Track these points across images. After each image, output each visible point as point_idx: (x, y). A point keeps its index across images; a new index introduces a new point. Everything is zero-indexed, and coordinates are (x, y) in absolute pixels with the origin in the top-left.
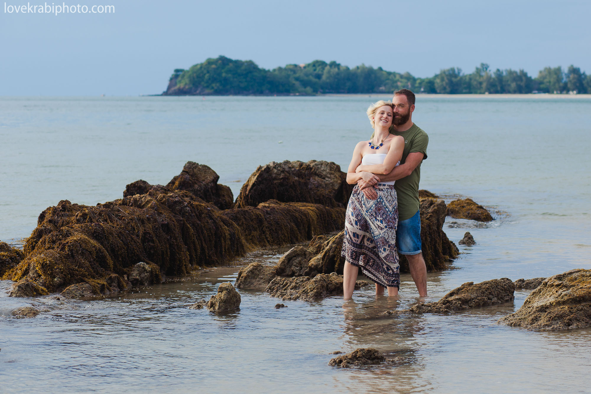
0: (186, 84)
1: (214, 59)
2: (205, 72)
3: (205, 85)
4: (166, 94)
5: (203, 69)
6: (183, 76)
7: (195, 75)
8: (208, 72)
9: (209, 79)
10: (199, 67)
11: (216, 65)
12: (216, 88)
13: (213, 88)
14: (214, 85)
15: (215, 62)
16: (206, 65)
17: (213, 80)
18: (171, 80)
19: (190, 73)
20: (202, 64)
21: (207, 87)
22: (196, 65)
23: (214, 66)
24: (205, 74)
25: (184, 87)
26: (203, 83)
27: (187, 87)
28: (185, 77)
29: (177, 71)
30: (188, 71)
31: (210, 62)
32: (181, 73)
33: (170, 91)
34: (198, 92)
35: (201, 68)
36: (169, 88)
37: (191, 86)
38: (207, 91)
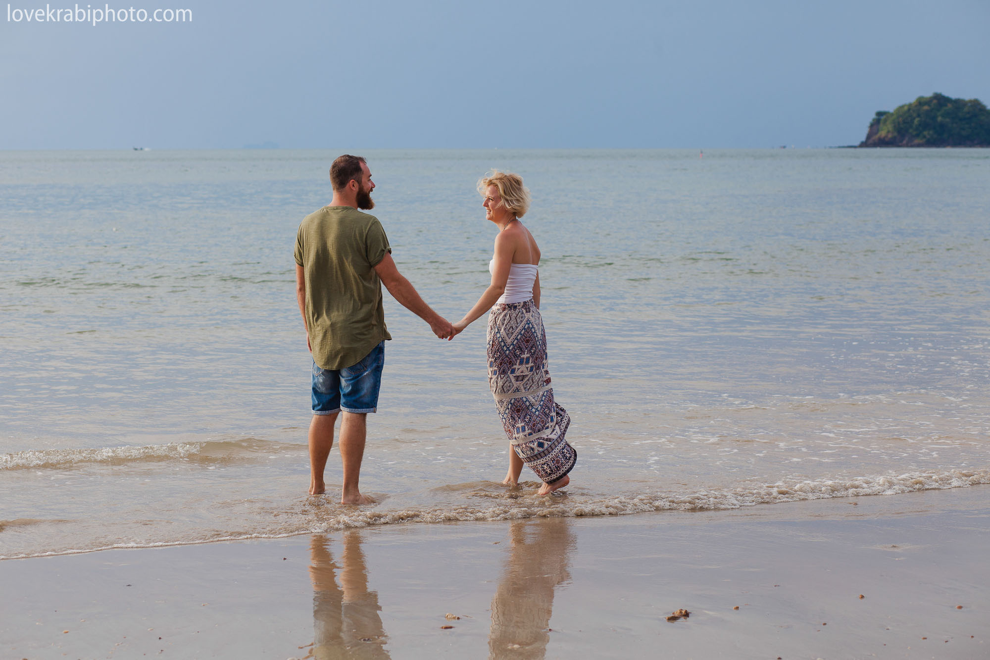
0: (888, 132)
1: (926, 98)
2: (915, 115)
3: (914, 133)
4: (864, 145)
5: (911, 111)
6: (886, 121)
7: (901, 119)
8: (919, 116)
9: (920, 125)
10: (906, 108)
11: (929, 105)
12: (928, 137)
13: (925, 137)
14: (925, 133)
15: (927, 102)
16: (916, 106)
17: (924, 126)
18: (872, 126)
19: (895, 117)
20: (910, 105)
21: (917, 136)
22: (902, 107)
23: (926, 108)
24: (914, 118)
25: (886, 136)
26: (911, 131)
27: (890, 136)
28: (888, 122)
29: (880, 114)
30: (892, 114)
31: (921, 102)
32: (883, 118)
33: (871, 141)
34: (905, 142)
35: (909, 110)
36: (869, 137)
37: (896, 134)
38: (917, 141)
